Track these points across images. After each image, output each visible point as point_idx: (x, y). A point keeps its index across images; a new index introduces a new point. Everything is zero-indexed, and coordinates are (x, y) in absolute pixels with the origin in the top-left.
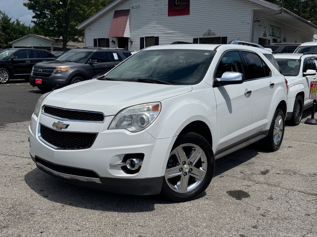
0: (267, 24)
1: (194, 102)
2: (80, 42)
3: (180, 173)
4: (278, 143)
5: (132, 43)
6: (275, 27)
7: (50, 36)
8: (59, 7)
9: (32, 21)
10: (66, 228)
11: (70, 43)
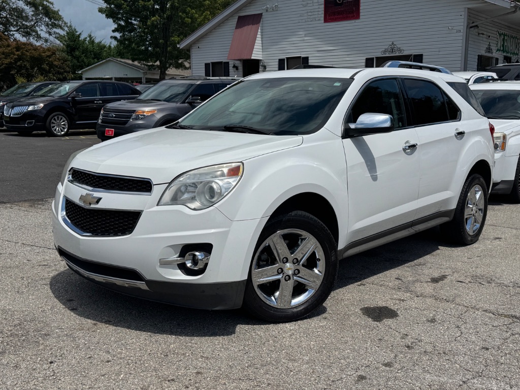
0: (493, 32)
1: (305, 163)
2: (186, 68)
3: (279, 277)
4: (474, 232)
5: (265, 69)
6: (507, 36)
7: (140, 60)
8: (154, 12)
9: (111, 37)
10: (90, 358)
11: (171, 71)
